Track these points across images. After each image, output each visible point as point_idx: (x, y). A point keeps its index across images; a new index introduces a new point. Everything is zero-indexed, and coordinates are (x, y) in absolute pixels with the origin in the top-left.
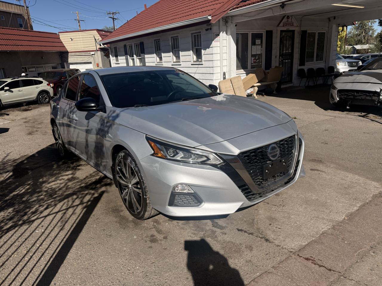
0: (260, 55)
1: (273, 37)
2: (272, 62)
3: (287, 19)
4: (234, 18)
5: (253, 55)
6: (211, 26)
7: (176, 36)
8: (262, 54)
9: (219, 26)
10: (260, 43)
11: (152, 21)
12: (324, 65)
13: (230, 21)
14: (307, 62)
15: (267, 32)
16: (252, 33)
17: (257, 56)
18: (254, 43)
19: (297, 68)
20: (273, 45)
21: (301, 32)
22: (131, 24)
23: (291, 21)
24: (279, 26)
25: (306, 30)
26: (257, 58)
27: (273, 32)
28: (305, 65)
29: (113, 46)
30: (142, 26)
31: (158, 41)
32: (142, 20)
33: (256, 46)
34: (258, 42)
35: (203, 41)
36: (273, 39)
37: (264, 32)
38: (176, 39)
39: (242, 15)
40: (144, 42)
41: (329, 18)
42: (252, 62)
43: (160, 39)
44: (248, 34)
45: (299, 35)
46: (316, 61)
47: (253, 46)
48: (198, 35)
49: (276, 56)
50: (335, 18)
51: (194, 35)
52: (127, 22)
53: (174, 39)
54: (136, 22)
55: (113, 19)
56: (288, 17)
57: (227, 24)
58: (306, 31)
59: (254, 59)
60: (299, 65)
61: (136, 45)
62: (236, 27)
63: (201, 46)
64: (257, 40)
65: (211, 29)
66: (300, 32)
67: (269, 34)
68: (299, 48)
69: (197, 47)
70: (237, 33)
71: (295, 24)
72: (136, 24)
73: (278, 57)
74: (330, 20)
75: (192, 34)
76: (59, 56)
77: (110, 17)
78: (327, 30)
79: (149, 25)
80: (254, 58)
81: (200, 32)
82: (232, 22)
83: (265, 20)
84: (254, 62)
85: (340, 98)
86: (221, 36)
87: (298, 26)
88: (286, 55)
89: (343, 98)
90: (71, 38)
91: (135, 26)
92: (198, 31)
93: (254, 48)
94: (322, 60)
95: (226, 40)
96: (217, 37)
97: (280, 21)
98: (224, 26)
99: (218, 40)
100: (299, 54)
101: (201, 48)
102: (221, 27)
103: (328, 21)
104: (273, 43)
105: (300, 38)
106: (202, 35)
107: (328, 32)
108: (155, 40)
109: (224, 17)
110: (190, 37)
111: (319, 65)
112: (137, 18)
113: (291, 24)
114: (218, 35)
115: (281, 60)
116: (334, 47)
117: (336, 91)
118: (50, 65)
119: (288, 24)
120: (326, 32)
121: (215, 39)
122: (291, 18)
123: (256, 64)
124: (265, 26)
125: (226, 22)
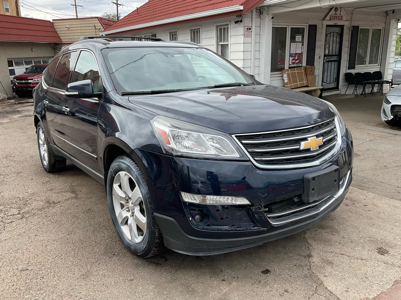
0: (300, 55)
1: (317, 33)
2: (315, 63)
3: (335, 11)
4: (270, 8)
5: (292, 54)
6: (241, 17)
7: (198, 29)
8: (303, 53)
9: (252, 18)
10: (300, 40)
11: (167, 10)
13: (265, 13)
14: (356, 65)
15: (310, 26)
16: (291, 28)
17: (297, 56)
18: (293, 39)
19: (345, 73)
21: (352, 27)
22: (141, 12)
23: (339, 14)
24: (325, 20)
25: (357, 25)
26: (296, 58)
27: (317, 27)
28: (356, 68)
30: (155, 16)
31: (174, 33)
32: (154, 8)
33: (295, 43)
34: (298, 38)
35: (230, 36)
36: (317, 35)
37: (307, 26)
38: (197, 32)
39: (280, 5)
41: (386, 12)
42: (290, 63)
43: (177, 32)
44: (286, 28)
45: (350, 31)
46: (369, 64)
47: (291, 43)
48: (223, 28)
49: (320, 57)
50: (393, 12)
51: (220, 28)
52: (136, 8)
53: (194, 32)
54: (148, 10)
55: (117, 4)
56: (336, 8)
57: (261, 16)
58: (358, 27)
59: (293, 60)
60: (347, 69)
62: (272, 19)
63: (228, 41)
64: (297, 36)
65: (241, 21)
66: (350, 27)
67: (313, 29)
68: (348, 47)
69: (224, 42)
70: (272, 27)
71: (344, 18)
72: (148, 12)
73: (322, 57)
74: (387, 15)
75: (217, 27)
76: (52, 48)
77: (114, 3)
78: (384, 26)
79: (164, 14)
80: (293, 58)
81: (227, 25)
82: (268, 13)
83: (309, 12)
84: (293, 63)
85: (395, 116)
86: (253, 29)
87: (348, 21)
88: (332, 55)
89: (399, 116)
90: (66, 27)
91: (147, 15)
92: (226, 23)
93: (293, 45)
94: (377, 63)
95: (259, 36)
96: (249, 32)
97: (326, 14)
98: (258, 18)
99: (250, 34)
100: (349, 55)
101: (228, 44)
102: (253, 19)
103: (385, 15)
104: (316, 41)
105: (350, 35)
106: (230, 28)
107: (385, 29)
108: (170, 33)
109: (259, 7)
110: (215, 30)
111: (372, 69)
112: (149, 5)
113: (340, 18)
114: (250, 29)
115: (327, 61)
116: (392, 47)
117: (390, 106)
118: (40, 58)
119: (336, 17)
120: (383, 28)
121: (246, 33)
122: (340, 11)
123: (295, 66)
124: (308, 19)
125: (261, 13)
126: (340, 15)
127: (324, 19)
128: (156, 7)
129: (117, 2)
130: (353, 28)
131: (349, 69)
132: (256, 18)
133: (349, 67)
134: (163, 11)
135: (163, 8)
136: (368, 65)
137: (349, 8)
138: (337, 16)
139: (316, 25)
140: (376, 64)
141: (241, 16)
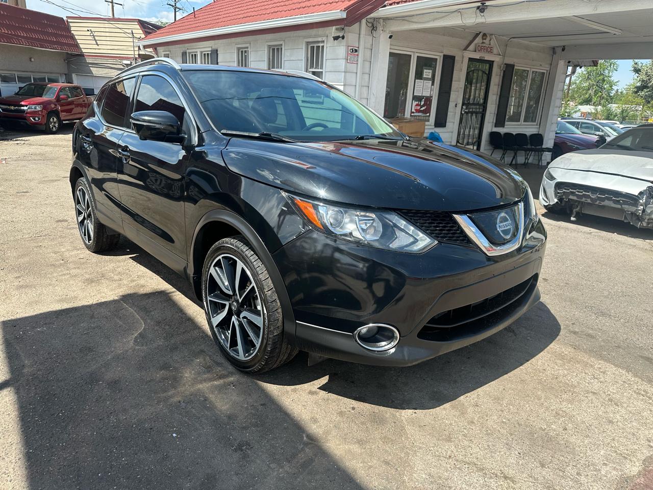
0: (428, 100)
1: (455, 68)
2: (448, 113)
3: (483, 39)
4: (388, 22)
5: (416, 96)
6: (344, 31)
7: (279, 45)
8: (432, 97)
9: (359, 34)
10: (430, 77)
11: (237, 13)
12: (537, 130)
13: (380, 28)
14: (507, 121)
15: (445, 57)
16: (418, 57)
17: (423, 100)
18: (419, 75)
19: (490, 131)
20: (453, 82)
21: (505, 65)
22: (200, 15)
23: (489, 43)
24: (468, 49)
25: (512, 63)
26: (422, 103)
27: (456, 59)
28: (505, 126)
29: (163, 51)
30: (217, 21)
31: (244, 50)
32: (219, 11)
33: (421, 81)
34: (427, 74)
35: (326, 60)
36: (455, 72)
37: (441, 56)
38: (278, 49)
39: (403, 18)
40: (218, 49)
41: (554, 48)
42: (413, 110)
43: (247, 48)
44: (411, 55)
45: (501, 70)
46: (524, 121)
48: (319, 46)
49: (456, 106)
50: (563, 50)
51: (311, 47)
52: (192, 12)
53: (274, 49)
54: (210, 13)
55: (175, 8)
56: (485, 35)
57: (374, 32)
58: (513, 66)
59: (417, 105)
60: (494, 124)
61: (205, 54)
62: (390, 40)
63: (322, 68)
64: (425, 71)
65: (343, 37)
66: (502, 65)
67: (449, 61)
68: (497, 95)
69: (316, 68)
70: (390, 53)
71: (495, 51)
72: (208, 16)
73: (460, 105)
74: (554, 53)
75: (308, 43)
76: (65, 61)
77: (170, 5)
78: (548, 69)
79: (229, 18)
80: (417, 102)
81: (323, 42)
82: (385, 29)
83: (444, 35)
84: (417, 111)
85: (560, 199)
86: (361, 53)
87: (500, 55)
88: (473, 104)
89: (565, 200)
90: (88, 30)
91: (207, 20)
92: (320, 39)
93: (419, 84)
95: (369, 63)
96: (354, 55)
98: (369, 35)
99: (356, 59)
100: (497, 106)
101: (322, 72)
102: (362, 36)
103: (551, 52)
104: (454, 79)
105: (501, 78)
106: (327, 47)
107: (549, 73)
108: (239, 49)
109: (371, 19)
110: (304, 49)
111: (528, 130)
112: (212, 7)
113: (489, 50)
114: (356, 51)
115: (465, 112)
116: (557, 100)
117: (553, 183)
118: (45, 74)
119: (483, 47)
120: (547, 72)
121: (349, 57)
122: (489, 39)
123: (420, 114)
124: (443, 46)
125: (373, 28)
126: (490, 46)
127: (465, 49)
128: (221, 10)
129: (175, 3)
130: (506, 67)
131: (495, 126)
132: (365, 35)
133: (496, 123)
134: (230, 15)
135: (231, 11)
136: (523, 123)
137: (503, 36)
138: (485, 47)
139: (454, 57)
140: (533, 122)
141: (343, 29)
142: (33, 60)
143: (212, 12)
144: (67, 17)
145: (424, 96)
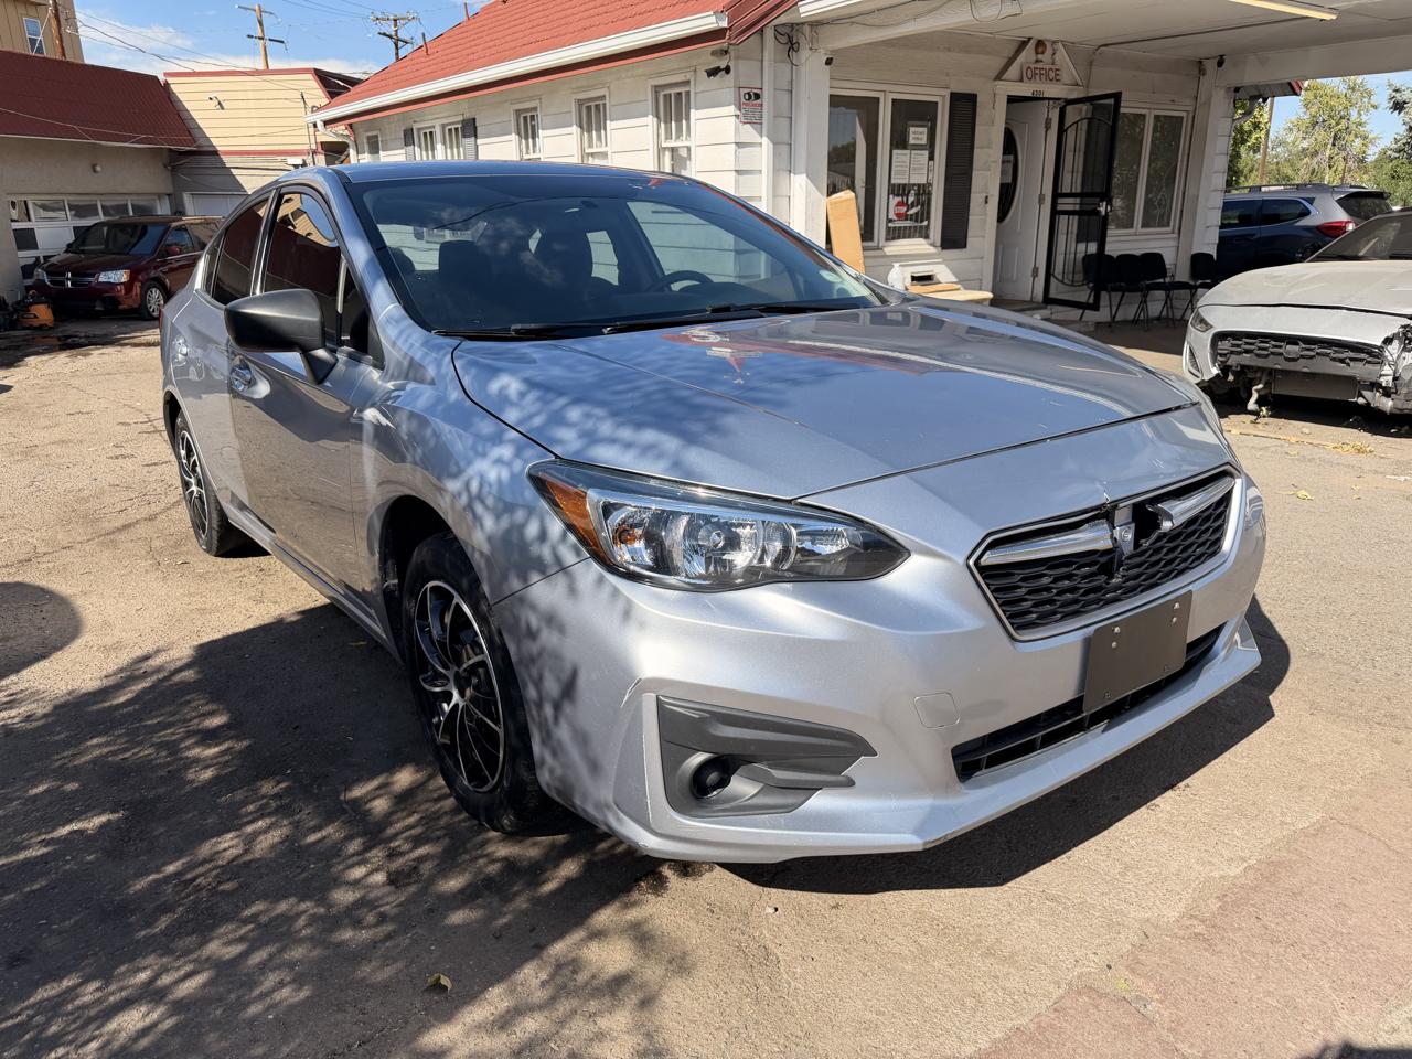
0: (924, 191)
1: (977, 120)
2: (970, 218)
3: (1037, 53)
4: (821, 30)
5: (894, 185)
6: (728, 56)
7: (598, 98)
8: (930, 185)
9: (762, 61)
10: (924, 142)
11: (510, 38)
12: (1174, 243)
13: (805, 45)
15: (956, 98)
16: (894, 101)
17: (913, 192)
18: (900, 141)
20: (977, 151)
22: (438, 48)
23: (1049, 60)
24: (1003, 78)
26: (911, 199)
27: (979, 100)
29: (367, 131)
31: (529, 114)
32: (477, 36)
33: (908, 152)
34: (918, 136)
35: (696, 120)
36: (977, 128)
37: (944, 97)
38: (597, 107)
39: (852, 20)
40: (477, 117)
41: (1201, 62)
42: (892, 216)
43: (536, 109)
44: (878, 99)
46: (1142, 227)
47: (895, 152)
48: (680, 94)
49: (987, 197)
50: (1220, 64)
51: (665, 96)
52: (422, 44)
53: (589, 108)
54: (458, 43)
55: (397, 41)
56: (1040, 43)
57: (793, 54)
59: (899, 204)
61: (450, 130)
62: (828, 67)
63: (688, 137)
64: (912, 129)
65: (727, 70)
67: (965, 106)
69: (677, 138)
70: (831, 96)
71: (1065, 77)
73: (995, 201)
74: (1202, 71)
75: (657, 89)
76: (166, 167)
77: (384, 34)
78: (1190, 109)
80: (900, 199)
81: (687, 83)
82: (815, 46)
83: (949, 50)
84: (900, 216)
86: (767, 99)
87: (1078, 85)
91: (450, 56)
92: (681, 77)
93: (901, 158)
94: (1168, 225)
95: (788, 120)
96: (754, 105)
97: (1006, 60)
98: (782, 62)
99: (757, 114)
101: (689, 147)
102: (766, 64)
103: (1195, 71)
104: (976, 146)
106: (696, 93)
107: (1194, 117)
108: (518, 113)
109: (784, 25)
110: (650, 103)
111: (1152, 244)
113: (1052, 74)
114: (757, 97)
116: (1215, 175)
118: (126, 197)
119: (1037, 71)
120: (1188, 116)
121: (742, 111)
122: (1051, 52)
123: (908, 223)
124: (948, 75)
125: (792, 46)
126: (1053, 67)
127: (999, 77)
128: (481, 35)
129: (396, 31)
132: (775, 61)
136: (1140, 230)
137: (1081, 43)
138: (1041, 69)
139: (976, 96)
140: (1163, 226)
141: (726, 52)
142: (98, 168)
143: (463, 41)
144: (166, 74)
145: (914, 185)
